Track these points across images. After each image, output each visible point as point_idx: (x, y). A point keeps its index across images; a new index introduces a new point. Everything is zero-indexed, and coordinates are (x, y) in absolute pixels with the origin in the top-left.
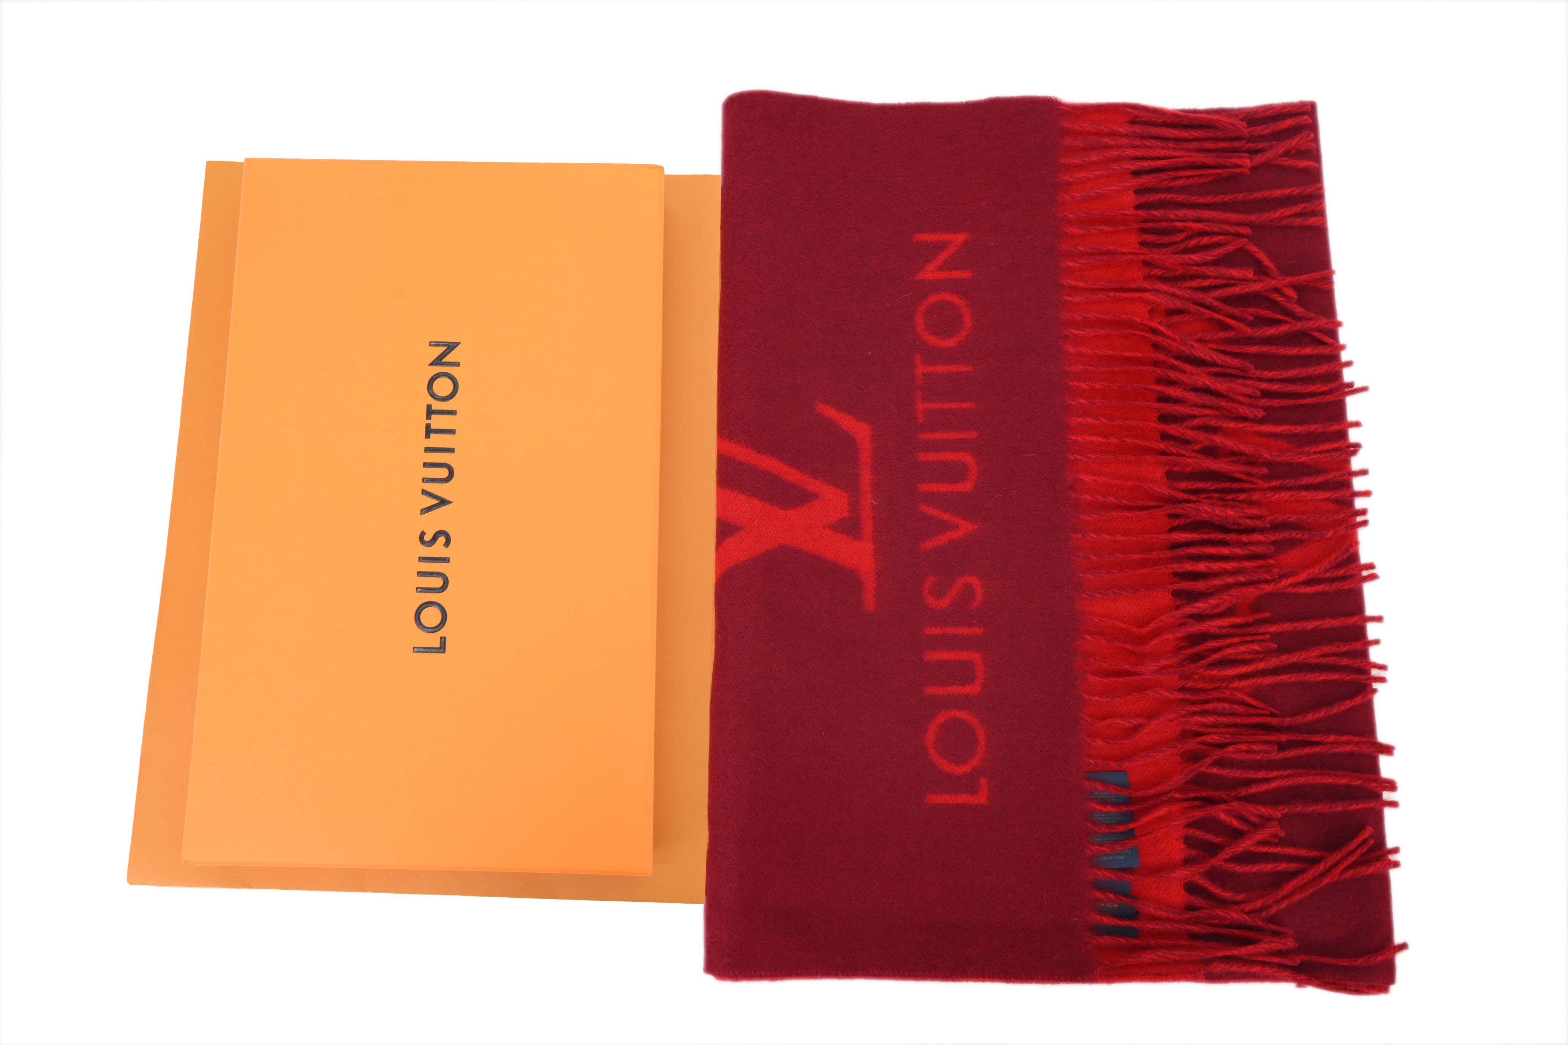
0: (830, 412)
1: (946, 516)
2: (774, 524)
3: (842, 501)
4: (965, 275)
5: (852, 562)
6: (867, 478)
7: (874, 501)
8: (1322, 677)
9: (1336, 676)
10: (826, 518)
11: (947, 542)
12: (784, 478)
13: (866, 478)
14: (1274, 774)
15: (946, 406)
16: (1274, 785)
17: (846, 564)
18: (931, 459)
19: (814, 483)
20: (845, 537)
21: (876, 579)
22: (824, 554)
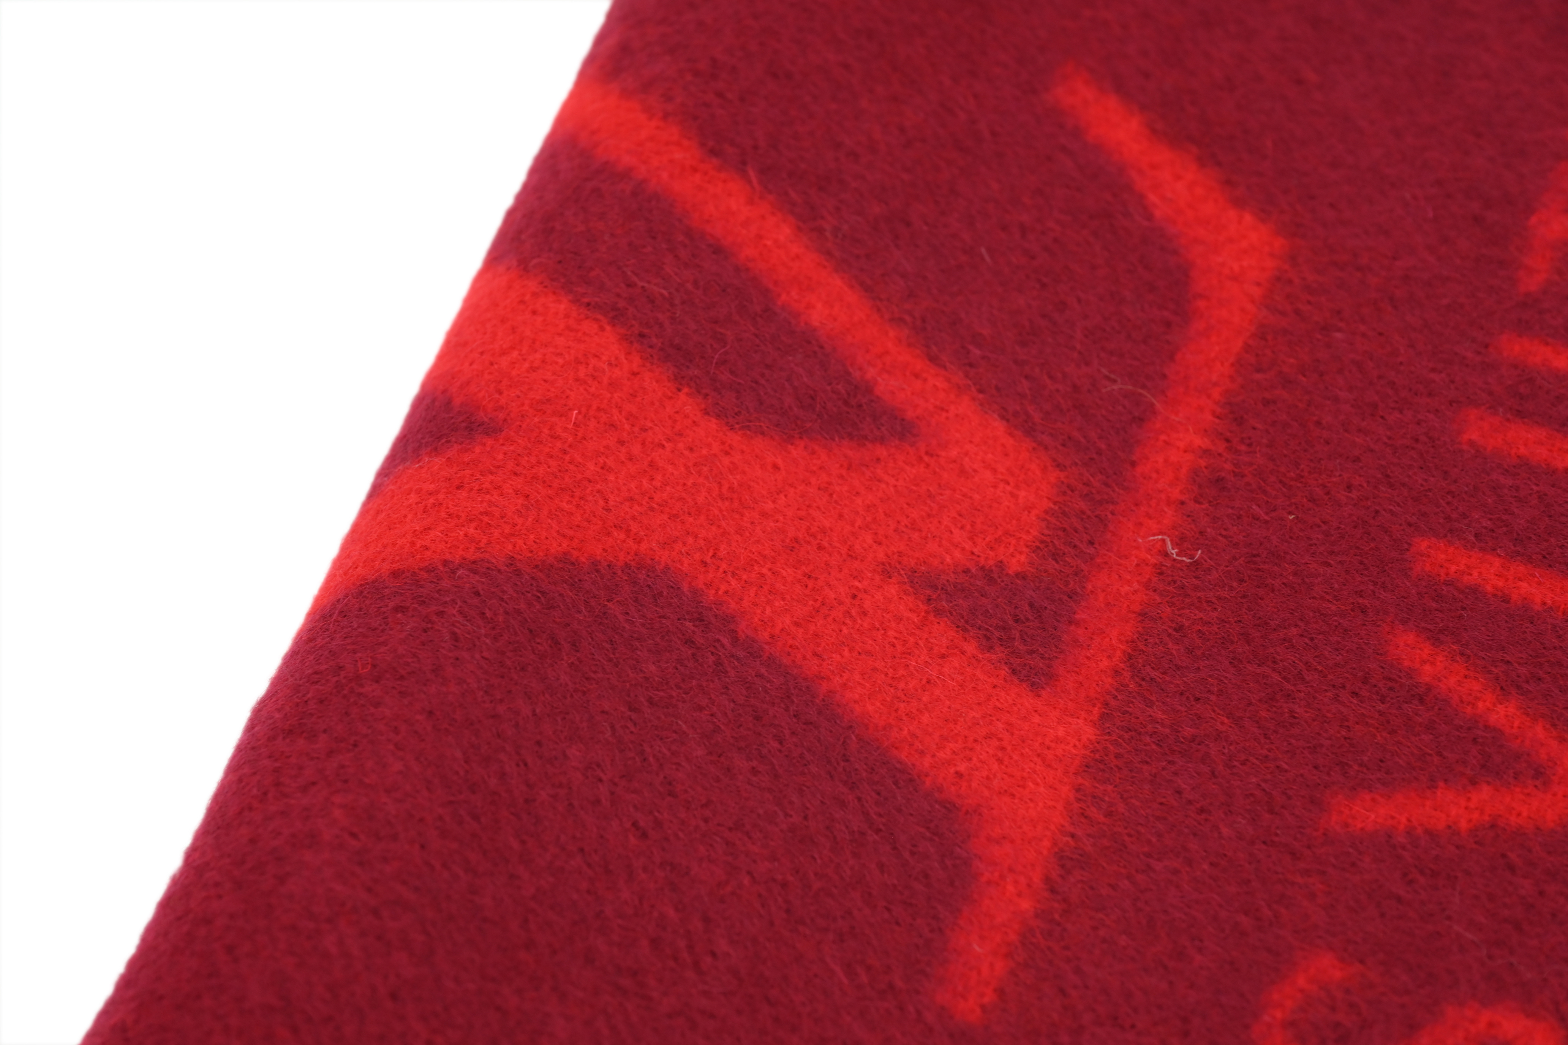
1: (1505, 713)
2: (652, 464)
3: (1022, 493)
5: (962, 767)
6: (1182, 445)
7: (1175, 545)
10: (916, 536)
11: (1463, 825)
12: (784, 297)
17: (927, 761)
18: (1523, 451)
19: (917, 376)
20: (971, 648)
21: (1047, 879)
22: (837, 680)
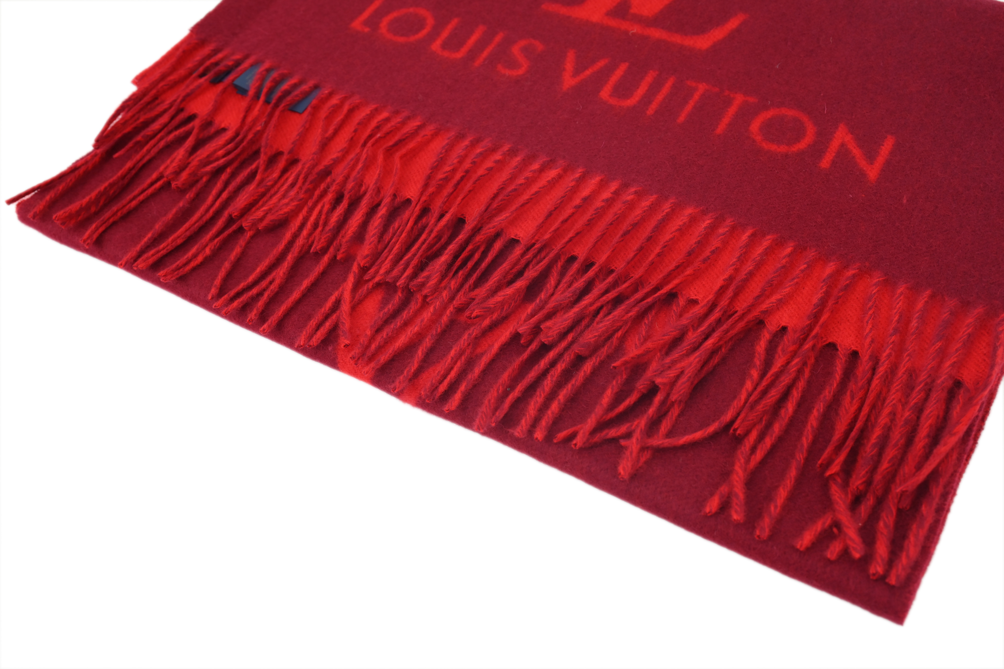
0: (733, 24)
1: (588, 72)
4: (825, 163)
8: (258, 270)
9: (251, 279)
11: (566, 65)
13: (657, 34)
14: (217, 204)
15: (691, 103)
16: (210, 199)
